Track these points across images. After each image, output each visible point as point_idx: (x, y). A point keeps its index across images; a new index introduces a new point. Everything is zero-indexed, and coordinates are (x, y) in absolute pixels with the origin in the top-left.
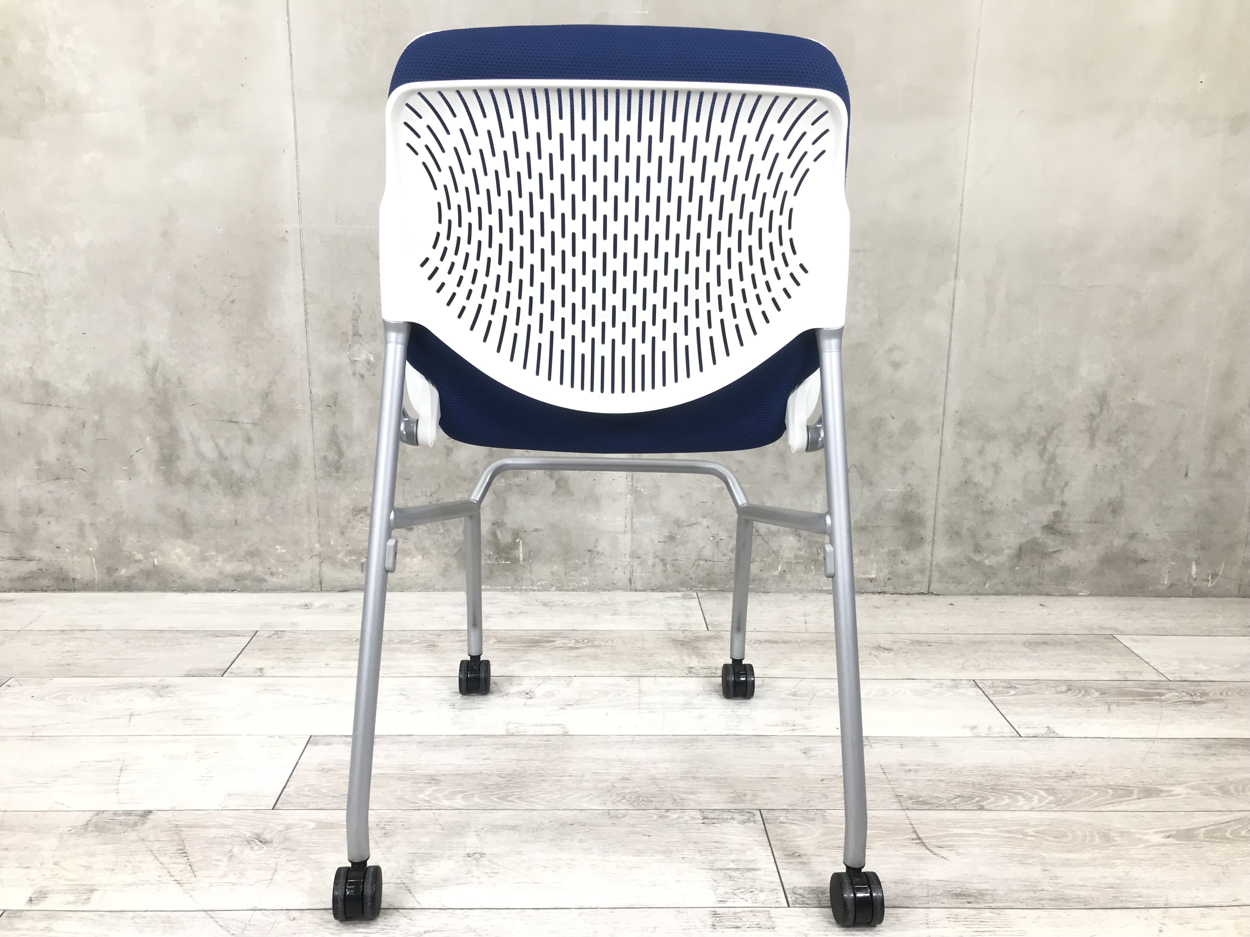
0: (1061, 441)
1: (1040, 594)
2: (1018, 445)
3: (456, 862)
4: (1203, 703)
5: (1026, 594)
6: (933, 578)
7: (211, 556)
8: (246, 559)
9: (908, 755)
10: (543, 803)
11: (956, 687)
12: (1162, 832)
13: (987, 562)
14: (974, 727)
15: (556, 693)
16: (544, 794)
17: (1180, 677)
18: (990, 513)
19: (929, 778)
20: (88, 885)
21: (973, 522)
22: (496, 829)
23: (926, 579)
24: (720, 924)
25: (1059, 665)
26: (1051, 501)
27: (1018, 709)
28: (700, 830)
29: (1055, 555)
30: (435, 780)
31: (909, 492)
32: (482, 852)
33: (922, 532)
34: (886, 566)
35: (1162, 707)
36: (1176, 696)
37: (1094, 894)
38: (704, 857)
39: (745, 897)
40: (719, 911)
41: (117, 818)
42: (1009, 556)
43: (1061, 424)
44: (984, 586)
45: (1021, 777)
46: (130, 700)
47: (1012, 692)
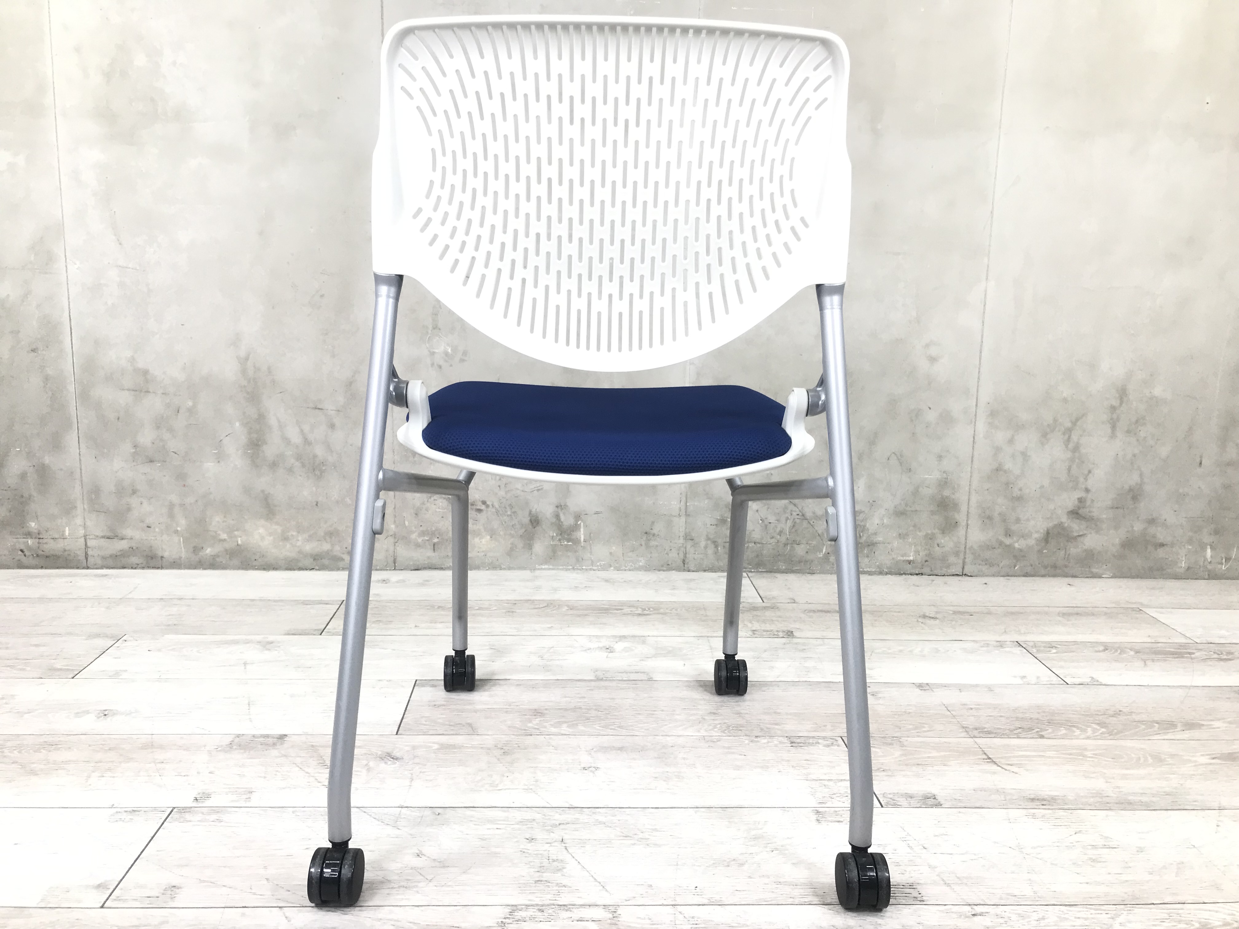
0: (1084, 431)
1: (1066, 576)
2: (1045, 435)
3: (575, 774)
4: (1230, 660)
5: (1054, 576)
6: (966, 560)
7: (292, 535)
8: (325, 539)
9: (967, 697)
10: (643, 730)
11: (1001, 646)
12: (1208, 755)
13: (1016, 545)
14: (1024, 677)
15: (634, 648)
16: (641, 724)
17: (1206, 640)
18: (1019, 499)
19: (990, 714)
20: (247, 788)
21: (1004, 507)
22: (604, 749)
23: (961, 562)
24: (824, 819)
25: (1093, 631)
26: (1075, 488)
27: (1062, 663)
28: (789, 751)
29: (1079, 539)
30: (539, 713)
31: (945, 478)
32: (596, 766)
33: (957, 516)
34: (923, 548)
35: (1193, 662)
36: (1206, 655)
37: (1154, 799)
38: (798, 771)
39: (841, 800)
40: (820, 810)
41: (256, 739)
42: (1036, 539)
43: (1083, 415)
44: (1015, 568)
45: (1074, 714)
46: (240, 653)
47: (1054, 651)
